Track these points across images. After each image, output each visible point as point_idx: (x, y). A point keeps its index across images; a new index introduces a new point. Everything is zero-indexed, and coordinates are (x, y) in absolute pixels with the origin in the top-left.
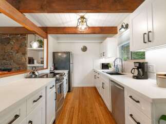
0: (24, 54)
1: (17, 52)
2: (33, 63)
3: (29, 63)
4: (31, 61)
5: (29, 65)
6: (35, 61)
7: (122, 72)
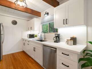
7: (45, 39)
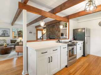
0: (59, 31)
1: (57, 31)
2: (63, 36)
3: (61, 36)
4: (62, 35)
5: (61, 37)
6: (64, 35)
